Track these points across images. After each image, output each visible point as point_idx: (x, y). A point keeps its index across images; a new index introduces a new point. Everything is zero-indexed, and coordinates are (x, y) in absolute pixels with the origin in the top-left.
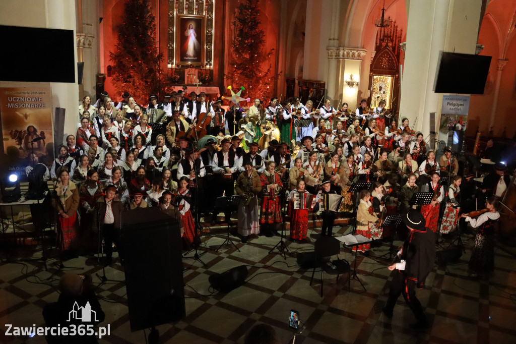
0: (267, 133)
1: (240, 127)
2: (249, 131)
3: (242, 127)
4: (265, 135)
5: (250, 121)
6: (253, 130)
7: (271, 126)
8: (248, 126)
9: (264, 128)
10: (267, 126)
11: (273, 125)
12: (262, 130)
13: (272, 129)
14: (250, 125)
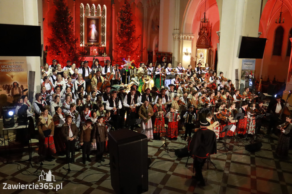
0: (147, 82)
1: (131, 79)
2: (136, 82)
3: (132, 79)
4: (146, 83)
5: (136, 76)
6: (138, 81)
7: (149, 78)
8: (135, 79)
9: (145, 80)
10: (147, 78)
11: (150, 78)
12: (144, 81)
13: (150, 80)
14: (136, 78)
